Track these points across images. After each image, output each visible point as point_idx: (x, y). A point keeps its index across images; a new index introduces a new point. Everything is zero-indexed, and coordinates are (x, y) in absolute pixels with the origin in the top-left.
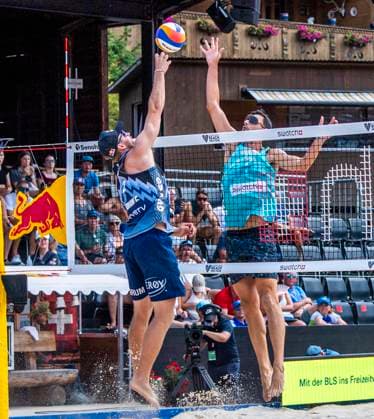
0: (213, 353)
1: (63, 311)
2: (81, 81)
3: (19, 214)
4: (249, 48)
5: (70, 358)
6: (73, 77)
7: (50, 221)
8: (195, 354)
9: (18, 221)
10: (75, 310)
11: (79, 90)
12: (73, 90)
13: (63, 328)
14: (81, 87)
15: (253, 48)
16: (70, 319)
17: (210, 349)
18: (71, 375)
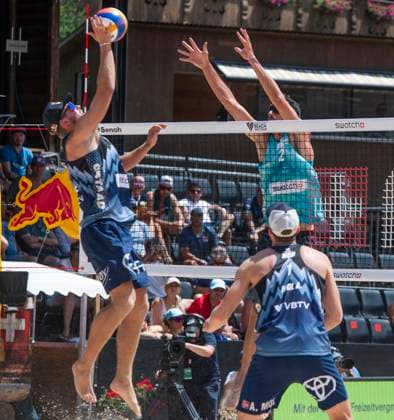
0: (189, 371)
1: (14, 315)
2: (25, 43)
3: (21, 202)
4: (202, 11)
5: (20, 371)
6: (17, 38)
7: (60, 212)
8: (173, 370)
9: (21, 209)
10: (28, 315)
11: (22, 54)
12: (16, 54)
13: (13, 335)
14: (25, 50)
15: (207, 11)
16: (23, 325)
17: (187, 366)
18: (22, 391)
